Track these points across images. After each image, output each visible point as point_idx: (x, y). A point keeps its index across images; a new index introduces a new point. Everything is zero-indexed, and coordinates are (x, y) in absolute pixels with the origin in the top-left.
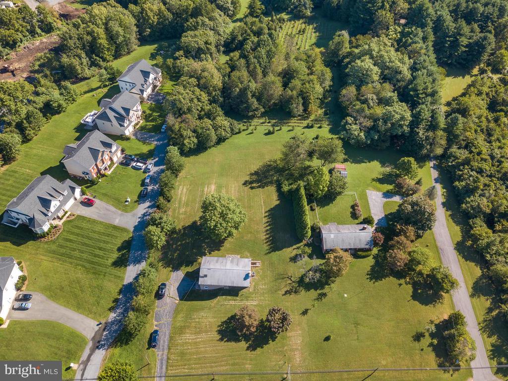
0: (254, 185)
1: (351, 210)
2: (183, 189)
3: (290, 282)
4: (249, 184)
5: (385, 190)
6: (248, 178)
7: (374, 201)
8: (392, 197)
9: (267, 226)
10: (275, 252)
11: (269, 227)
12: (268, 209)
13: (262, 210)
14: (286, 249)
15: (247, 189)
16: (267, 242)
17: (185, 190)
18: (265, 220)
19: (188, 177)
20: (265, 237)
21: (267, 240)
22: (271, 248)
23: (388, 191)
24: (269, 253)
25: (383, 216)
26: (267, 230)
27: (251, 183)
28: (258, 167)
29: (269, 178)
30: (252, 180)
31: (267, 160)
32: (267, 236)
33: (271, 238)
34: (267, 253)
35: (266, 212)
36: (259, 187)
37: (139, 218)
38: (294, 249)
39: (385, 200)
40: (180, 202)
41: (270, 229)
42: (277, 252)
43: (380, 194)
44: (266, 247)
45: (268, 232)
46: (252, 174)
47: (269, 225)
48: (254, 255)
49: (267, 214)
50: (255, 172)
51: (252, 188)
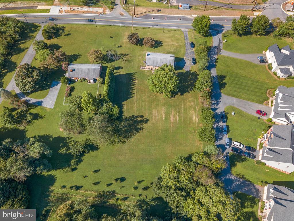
0: (140, 119)
1: (72, 93)
2: (195, 120)
3: (124, 59)
4: (144, 120)
5: (38, 108)
6: (145, 125)
7: (52, 99)
8: (36, 102)
9: (134, 87)
10: (131, 73)
11: (133, 86)
12: (132, 98)
13: (136, 99)
14: (123, 73)
15: (146, 116)
16: (135, 78)
17: (194, 119)
18: (135, 91)
19: (194, 131)
20: (136, 81)
21: (134, 80)
22: (133, 75)
23: (36, 106)
24: (134, 73)
25: (51, 89)
26: (134, 85)
27: (142, 121)
28: (135, 136)
29: (128, 124)
30: (142, 124)
31: (127, 144)
32: (134, 82)
33: (132, 80)
34: (135, 73)
35: (134, 96)
36: (136, 117)
37: (220, 102)
38: (119, 73)
39: (43, 100)
40: (195, 109)
41: (132, 86)
42: (130, 73)
43: (44, 105)
44: (136, 76)
45: (134, 84)
46: (141, 129)
47: (132, 88)
48: (142, 72)
49: (133, 95)
50: (138, 132)
51: (142, 116)
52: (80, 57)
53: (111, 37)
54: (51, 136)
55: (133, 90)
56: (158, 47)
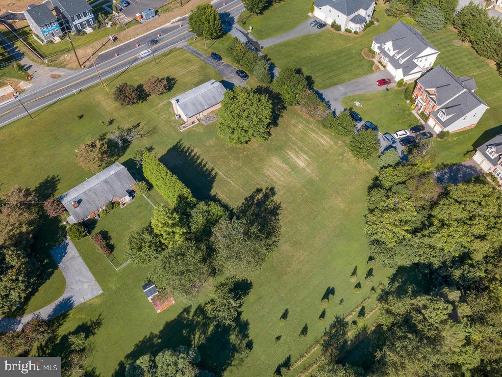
0: (260, 196)
1: (112, 242)
2: (327, 142)
4: (266, 193)
5: (71, 316)
6: (276, 199)
7: (82, 279)
8: (55, 310)
9: (202, 161)
10: (174, 146)
11: (199, 161)
12: (217, 178)
13: (223, 173)
14: (163, 154)
15: (264, 186)
16: (188, 149)
17: (324, 142)
18: (210, 166)
19: (341, 157)
20: (195, 151)
21: (190, 150)
22: (180, 147)
23: (65, 316)
24: (178, 143)
25: (61, 265)
26: (198, 158)
27: (266, 196)
28: (281, 223)
29: (252, 215)
30: (270, 200)
31: (281, 241)
32: (193, 154)
33: (187, 154)
34: (180, 141)
35: (216, 174)
36: (252, 197)
39: (65, 296)
40: (313, 131)
41: (196, 162)
42: (171, 147)
43: (78, 301)
44: (186, 144)
45: (196, 157)
46: (277, 207)
47: (200, 164)
48: (190, 133)
49: (213, 173)
50: (277, 214)
51: (259, 191)
52: (59, 180)
53: (81, 117)
54: (152, 336)
55: (205, 165)
56: (173, 87)
